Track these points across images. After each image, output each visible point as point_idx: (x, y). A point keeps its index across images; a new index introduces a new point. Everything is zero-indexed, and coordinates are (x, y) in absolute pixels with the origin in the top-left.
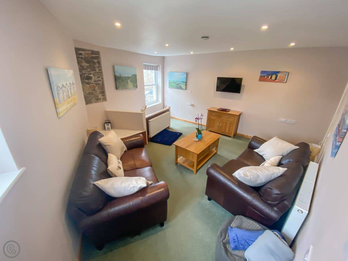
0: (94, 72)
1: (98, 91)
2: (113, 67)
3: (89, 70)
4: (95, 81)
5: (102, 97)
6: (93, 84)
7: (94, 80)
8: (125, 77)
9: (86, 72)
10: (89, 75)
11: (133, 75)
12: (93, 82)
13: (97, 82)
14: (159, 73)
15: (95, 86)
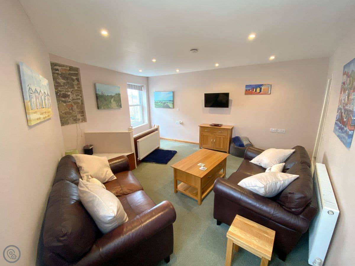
0: (72, 89)
1: (77, 110)
2: (95, 85)
3: (66, 87)
4: (73, 100)
5: (81, 118)
6: (70, 103)
7: (72, 98)
8: (108, 96)
9: (62, 89)
10: (67, 93)
11: (116, 94)
12: (71, 101)
13: (76, 101)
14: (144, 93)
15: (73, 104)
